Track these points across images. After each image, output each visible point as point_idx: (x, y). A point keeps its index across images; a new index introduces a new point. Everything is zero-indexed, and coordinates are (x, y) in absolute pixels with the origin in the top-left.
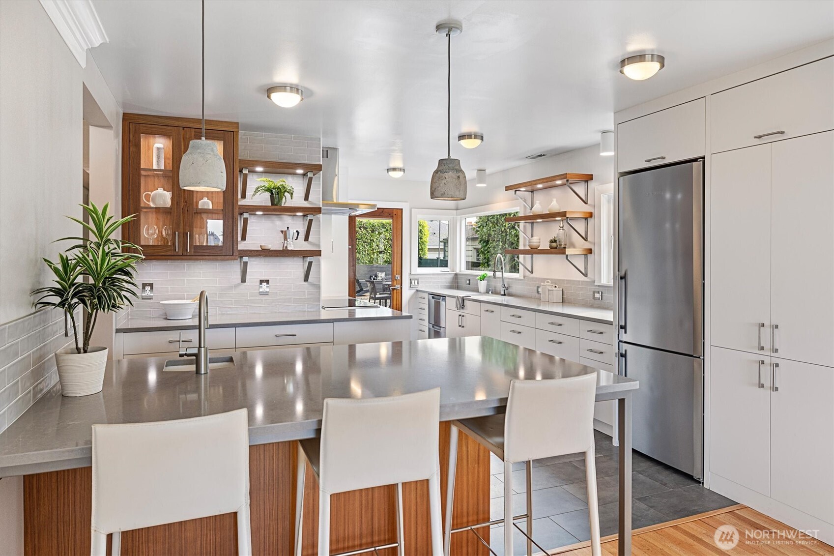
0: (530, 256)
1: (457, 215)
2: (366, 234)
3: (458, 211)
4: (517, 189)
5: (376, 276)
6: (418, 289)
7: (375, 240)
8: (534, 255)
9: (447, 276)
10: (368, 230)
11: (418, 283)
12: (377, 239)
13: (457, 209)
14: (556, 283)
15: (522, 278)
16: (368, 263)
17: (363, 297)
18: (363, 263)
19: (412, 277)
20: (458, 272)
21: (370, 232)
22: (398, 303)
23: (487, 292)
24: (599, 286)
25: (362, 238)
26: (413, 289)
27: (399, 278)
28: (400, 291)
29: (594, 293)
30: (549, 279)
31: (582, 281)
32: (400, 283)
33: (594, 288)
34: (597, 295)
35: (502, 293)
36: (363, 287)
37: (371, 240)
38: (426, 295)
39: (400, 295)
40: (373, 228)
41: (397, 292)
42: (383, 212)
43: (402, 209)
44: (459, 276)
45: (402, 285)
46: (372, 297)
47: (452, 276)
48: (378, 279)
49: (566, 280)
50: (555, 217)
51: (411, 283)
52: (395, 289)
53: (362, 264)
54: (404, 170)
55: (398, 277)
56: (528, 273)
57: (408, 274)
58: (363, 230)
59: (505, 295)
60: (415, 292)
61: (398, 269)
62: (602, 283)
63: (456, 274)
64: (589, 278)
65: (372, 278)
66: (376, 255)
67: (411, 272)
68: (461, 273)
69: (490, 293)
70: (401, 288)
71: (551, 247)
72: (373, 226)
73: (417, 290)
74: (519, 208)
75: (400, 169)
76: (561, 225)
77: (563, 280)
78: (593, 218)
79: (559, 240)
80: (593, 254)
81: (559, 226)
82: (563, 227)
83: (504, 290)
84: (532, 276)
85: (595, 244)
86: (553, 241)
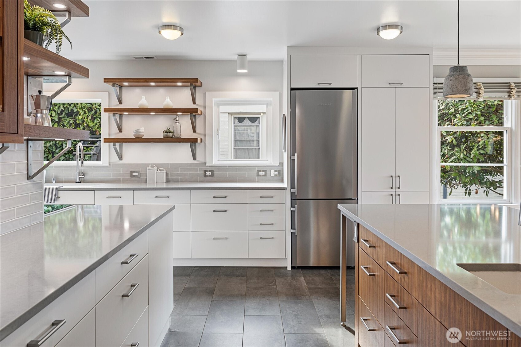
4: (117, 83)
8: (124, 143)
14: (159, 166)
15: (108, 165)
24: (210, 166)
29: (205, 171)
30: (154, 164)
31: (190, 164)
33: (204, 168)
34: (208, 173)
35: (78, 181)
49: (171, 164)
50: (150, 112)
59: (80, 182)
62: (214, 163)
64: (198, 161)
69: (54, 182)
71: (165, 137)
74: (100, 99)
76: (177, 119)
77: (168, 164)
78: (202, 115)
79: (174, 131)
80: (203, 143)
81: (175, 120)
82: (178, 121)
83: (80, 177)
84: (121, 162)
85: (205, 135)
86: (168, 131)
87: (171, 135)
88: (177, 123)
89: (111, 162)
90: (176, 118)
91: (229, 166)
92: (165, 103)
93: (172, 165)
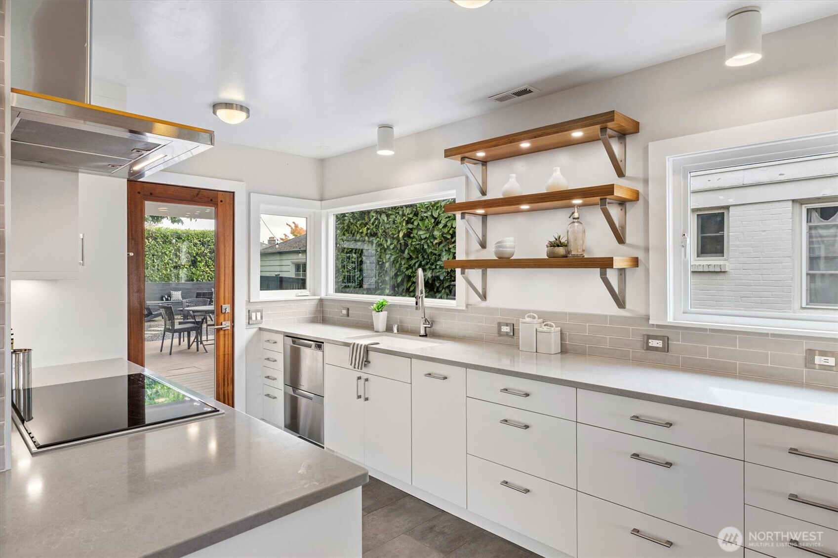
0: (480, 271)
1: (321, 209)
2: (155, 246)
3: (323, 202)
4: (467, 155)
5: (170, 296)
6: (261, 326)
7: (167, 253)
8: (489, 270)
9: (307, 303)
10: (159, 240)
11: (262, 318)
12: (170, 252)
13: (321, 200)
14: (545, 317)
15: (464, 308)
16: (158, 280)
17: (152, 323)
18: (152, 281)
19: (252, 308)
20: (323, 295)
21: (161, 243)
22: (226, 353)
23: (389, 329)
24: (658, 326)
25: (150, 250)
26: (254, 326)
27: (228, 310)
28: (230, 332)
30: (534, 312)
31: (611, 316)
32: (231, 318)
33: (644, 329)
34: (654, 343)
35: (422, 332)
36: (152, 310)
37: (162, 253)
38: (280, 338)
39: (230, 338)
40: (165, 238)
41: (225, 334)
42: (198, 194)
43: (234, 193)
44: (325, 303)
45: (233, 322)
46: (169, 329)
47: (315, 302)
48: (172, 299)
49: (570, 314)
51: (250, 318)
52: (221, 329)
53: (150, 282)
54: (247, 111)
55: (227, 307)
56: (475, 299)
57: (244, 303)
58: (151, 240)
59: (426, 336)
60: (257, 332)
61: (227, 295)
62: (669, 320)
63: (321, 300)
64: (630, 310)
65: (164, 298)
66: (169, 270)
67: (249, 298)
68: (329, 297)
69: (395, 330)
70: (233, 327)
71: (552, 255)
72: (164, 237)
73: (260, 329)
74: (454, 191)
75: (241, 106)
76: (576, 215)
77: (565, 313)
78: (641, 201)
79: (568, 243)
80: (641, 268)
81: (571, 218)
82: (578, 218)
83: (425, 327)
84: (483, 304)
85: (647, 250)
86: (557, 244)
87: (561, 251)
88: (576, 224)
89: (470, 303)
90: (573, 213)
91: (712, 330)
92: (550, 181)
93: (573, 316)
